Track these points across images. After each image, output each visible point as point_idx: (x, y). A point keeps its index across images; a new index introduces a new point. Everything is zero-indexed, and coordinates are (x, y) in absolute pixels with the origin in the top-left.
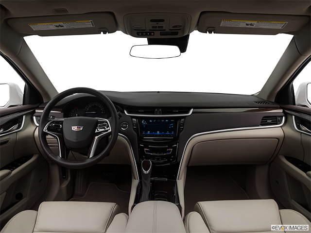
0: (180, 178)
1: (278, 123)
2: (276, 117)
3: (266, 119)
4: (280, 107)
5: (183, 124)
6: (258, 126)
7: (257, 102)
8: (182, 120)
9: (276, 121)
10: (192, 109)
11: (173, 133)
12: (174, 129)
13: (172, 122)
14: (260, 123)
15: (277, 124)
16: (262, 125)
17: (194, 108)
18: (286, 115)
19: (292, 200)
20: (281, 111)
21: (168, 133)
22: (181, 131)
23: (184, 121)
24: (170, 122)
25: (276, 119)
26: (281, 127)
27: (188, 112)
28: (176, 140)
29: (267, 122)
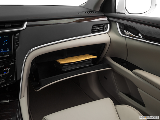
0: (22, 96)
1: (105, 29)
2: (103, 24)
3: (95, 27)
4: (105, 15)
5: (18, 39)
6: (90, 34)
7: (85, 12)
8: (17, 35)
9: (103, 28)
10: (26, 23)
11: (8, 50)
12: (9, 46)
13: (6, 39)
14: (91, 31)
15: (103, 31)
16: (92, 33)
17: (28, 21)
18: (110, 22)
19: (120, 92)
20: (106, 19)
21: (2, 51)
22: (17, 47)
23: (19, 36)
24: (3, 39)
25: (103, 26)
26: (107, 33)
27: (22, 26)
28: (12, 57)
29: (96, 29)
